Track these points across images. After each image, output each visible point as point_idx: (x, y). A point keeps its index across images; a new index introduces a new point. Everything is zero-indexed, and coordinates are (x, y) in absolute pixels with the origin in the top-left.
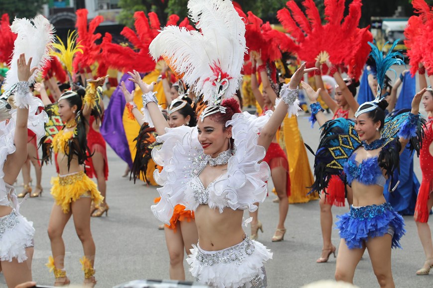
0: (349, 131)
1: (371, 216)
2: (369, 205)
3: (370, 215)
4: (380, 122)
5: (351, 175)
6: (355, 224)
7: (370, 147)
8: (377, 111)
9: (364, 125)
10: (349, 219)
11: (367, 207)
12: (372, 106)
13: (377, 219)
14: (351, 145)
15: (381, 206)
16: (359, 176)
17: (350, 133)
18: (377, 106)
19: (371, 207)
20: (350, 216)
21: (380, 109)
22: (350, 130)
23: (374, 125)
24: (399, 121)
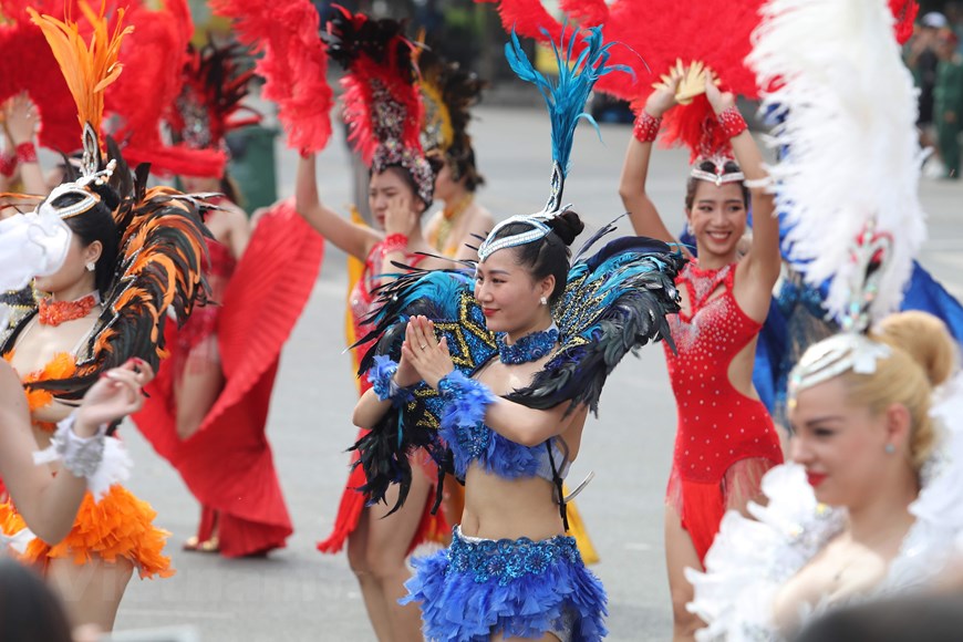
0: (459, 310)
1: (511, 571)
2: (508, 537)
3: (509, 569)
4: (551, 282)
5: (464, 449)
6: (462, 590)
7: (517, 356)
8: (546, 244)
9: (504, 286)
10: (445, 569)
11: (503, 541)
12: (532, 227)
13: (526, 582)
14: (466, 355)
15: (544, 546)
16: (485, 451)
17: (463, 317)
18: (548, 230)
19: (515, 544)
20: (447, 563)
21: (556, 238)
22: (464, 306)
23: (533, 287)
24: (610, 280)
